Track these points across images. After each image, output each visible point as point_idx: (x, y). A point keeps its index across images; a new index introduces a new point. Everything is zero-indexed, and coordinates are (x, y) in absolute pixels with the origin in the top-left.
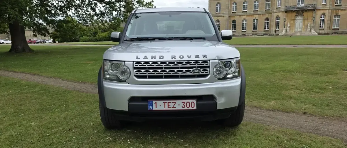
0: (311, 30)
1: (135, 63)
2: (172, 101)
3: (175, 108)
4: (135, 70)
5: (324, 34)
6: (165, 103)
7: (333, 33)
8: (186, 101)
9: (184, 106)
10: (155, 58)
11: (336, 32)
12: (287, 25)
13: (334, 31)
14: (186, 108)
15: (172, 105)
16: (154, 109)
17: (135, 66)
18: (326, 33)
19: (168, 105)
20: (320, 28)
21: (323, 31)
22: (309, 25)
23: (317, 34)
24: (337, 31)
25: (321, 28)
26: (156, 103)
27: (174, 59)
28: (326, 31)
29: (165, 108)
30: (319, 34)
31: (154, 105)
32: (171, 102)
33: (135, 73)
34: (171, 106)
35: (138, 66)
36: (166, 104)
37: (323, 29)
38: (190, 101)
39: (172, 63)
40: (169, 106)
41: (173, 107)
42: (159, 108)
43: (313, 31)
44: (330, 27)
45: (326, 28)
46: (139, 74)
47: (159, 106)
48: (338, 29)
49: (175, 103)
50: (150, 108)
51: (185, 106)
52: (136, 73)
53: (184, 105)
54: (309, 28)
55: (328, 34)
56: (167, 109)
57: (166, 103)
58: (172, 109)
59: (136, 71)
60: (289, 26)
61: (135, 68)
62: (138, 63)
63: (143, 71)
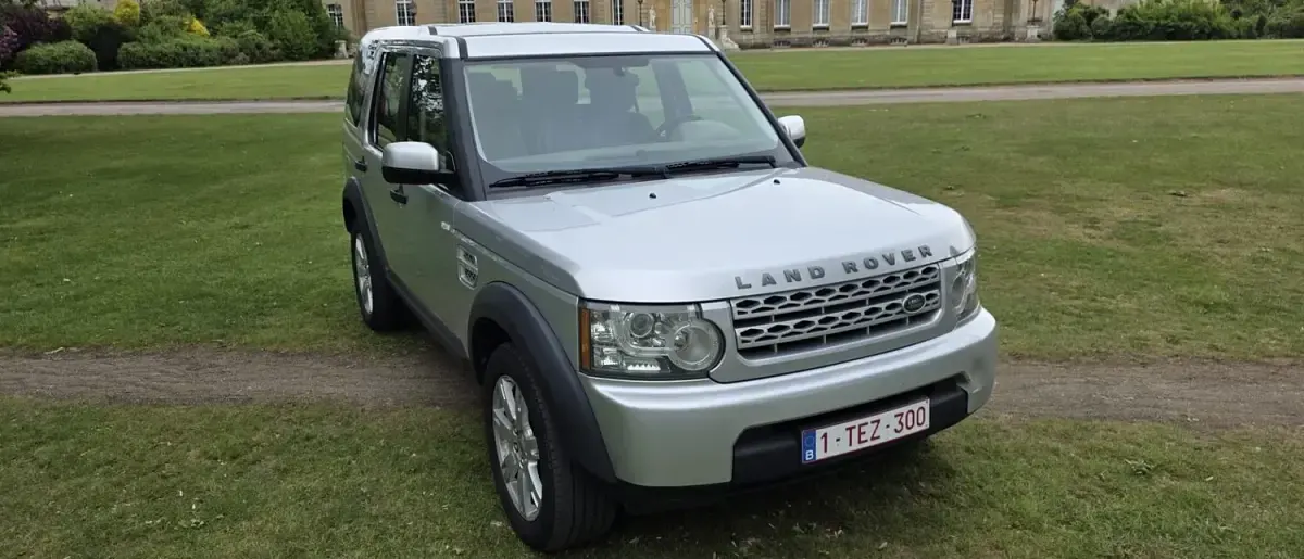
0: (717, 32)
1: (739, 305)
2: (869, 419)
3: (878, 437)
4: (739, 331)
5: (755, 46)
6: (850, 429)
7: (775, 44)
8: (904, 410)
9: (899, 427)
10: (799, 279)
11: (783, 39)
12: (648, 14)
13: (777, 37)
14: (906, 432)
15: (869, 430)
16: (821, 455)
17: (737, 317)
18: (759, 41)
19: (860, 434)
20: (742, 27)
21: (751, 37)
22: (711, 16)
23: (736, 46)
24: (786, 36)
25: (745, 26)
26: (825, 436)
27: (852, 276)
28: (757, 37)
29: (850, 444)
30: (742, 46)
31: (819, 443)
32: (866, 424)
33: (739, 341)
34: (867, 436)
35: (749, 313)
36: (855, 432)
37: (751, 31)
38: (915, 407)
39: (847, 287)
40: (863, 438)
41: (873, 438)
42: (836, 449)
43: (724, 36)
44: (767, 23)
45: (757, 29)
46: (753, 342)
47: (833, 442)
48: (788, 30)
49: (878, 421)
50: (808, 456)
51: (902, 425)
52: (744, 341)
53: (900, 423)
54: (711, 26)
55: (763, 46)
56: (856, 447)
57: (854, 427)
58: (870, 444)
59: (743, 334)
60: (653, 18)
61: (737, 323)
62: (746, 303)
63: (766, 331)
